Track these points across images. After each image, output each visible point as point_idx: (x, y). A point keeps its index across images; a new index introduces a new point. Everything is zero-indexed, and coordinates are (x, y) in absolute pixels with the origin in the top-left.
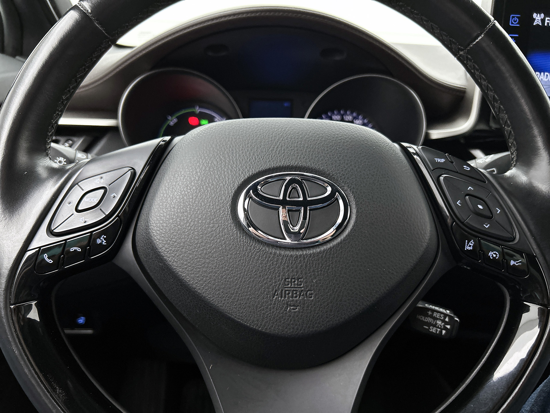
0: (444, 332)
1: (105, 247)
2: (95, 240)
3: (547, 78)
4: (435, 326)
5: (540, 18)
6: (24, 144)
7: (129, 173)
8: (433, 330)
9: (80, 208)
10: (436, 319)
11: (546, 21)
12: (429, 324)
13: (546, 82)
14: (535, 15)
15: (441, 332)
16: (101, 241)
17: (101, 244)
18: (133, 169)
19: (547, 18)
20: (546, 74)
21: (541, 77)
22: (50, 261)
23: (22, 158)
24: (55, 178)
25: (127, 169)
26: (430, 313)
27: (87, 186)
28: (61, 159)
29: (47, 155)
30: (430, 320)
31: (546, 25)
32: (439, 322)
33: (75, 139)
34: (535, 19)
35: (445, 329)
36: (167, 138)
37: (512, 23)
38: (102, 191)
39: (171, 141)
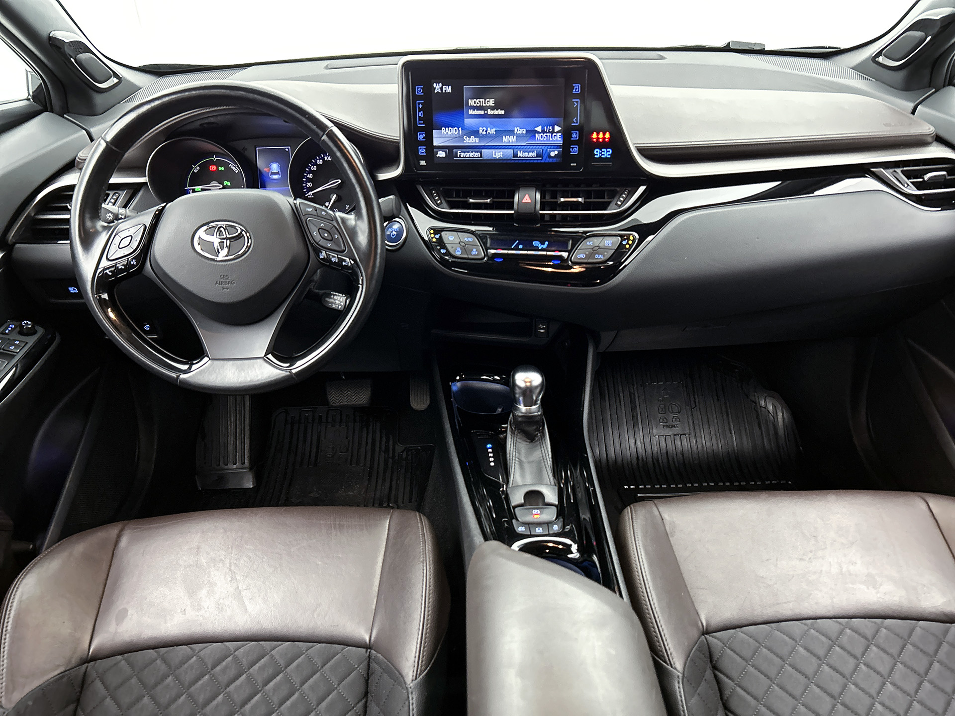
0: (340, 307)
1: (136, 266)
2: (130, 262)
3: (451, 132)
4: (335, 304)
5: (439, 87)
6: (87, 216)
7: (143, 227)
8: (334, 306)
9: (120, 247)
10: (335, 300)
11: (444, 89)
12: (332, 303)
13: (451, 135)
14: (435, 85)
15: (338, 307)
16: (134, 262)
17: (133, 264)
18: (144, 225)
19: (444, 87)
20: (450, 128)
21: (446, 132)
22: (110, 274)
23: (88, 224)
24: (106, 231)
25: (142, 225)
26: (332, 296)
27: (123, 235)
28: (110, 214)
29: (100, 219)
30: (332, 300)
31: (444, 92)
32: (337, 302)
33: (120, 192)
34: (435, 88)
35: (341, 305)
36: (163, 205)
37: (418, 93)
38: (130, 237)
39: (164, 207)
